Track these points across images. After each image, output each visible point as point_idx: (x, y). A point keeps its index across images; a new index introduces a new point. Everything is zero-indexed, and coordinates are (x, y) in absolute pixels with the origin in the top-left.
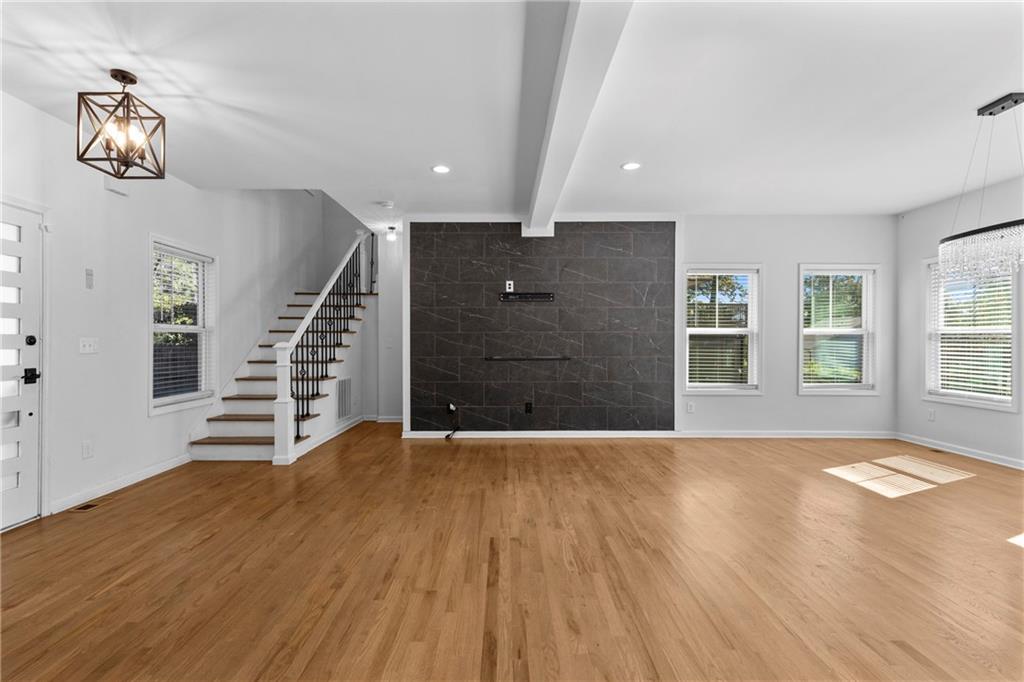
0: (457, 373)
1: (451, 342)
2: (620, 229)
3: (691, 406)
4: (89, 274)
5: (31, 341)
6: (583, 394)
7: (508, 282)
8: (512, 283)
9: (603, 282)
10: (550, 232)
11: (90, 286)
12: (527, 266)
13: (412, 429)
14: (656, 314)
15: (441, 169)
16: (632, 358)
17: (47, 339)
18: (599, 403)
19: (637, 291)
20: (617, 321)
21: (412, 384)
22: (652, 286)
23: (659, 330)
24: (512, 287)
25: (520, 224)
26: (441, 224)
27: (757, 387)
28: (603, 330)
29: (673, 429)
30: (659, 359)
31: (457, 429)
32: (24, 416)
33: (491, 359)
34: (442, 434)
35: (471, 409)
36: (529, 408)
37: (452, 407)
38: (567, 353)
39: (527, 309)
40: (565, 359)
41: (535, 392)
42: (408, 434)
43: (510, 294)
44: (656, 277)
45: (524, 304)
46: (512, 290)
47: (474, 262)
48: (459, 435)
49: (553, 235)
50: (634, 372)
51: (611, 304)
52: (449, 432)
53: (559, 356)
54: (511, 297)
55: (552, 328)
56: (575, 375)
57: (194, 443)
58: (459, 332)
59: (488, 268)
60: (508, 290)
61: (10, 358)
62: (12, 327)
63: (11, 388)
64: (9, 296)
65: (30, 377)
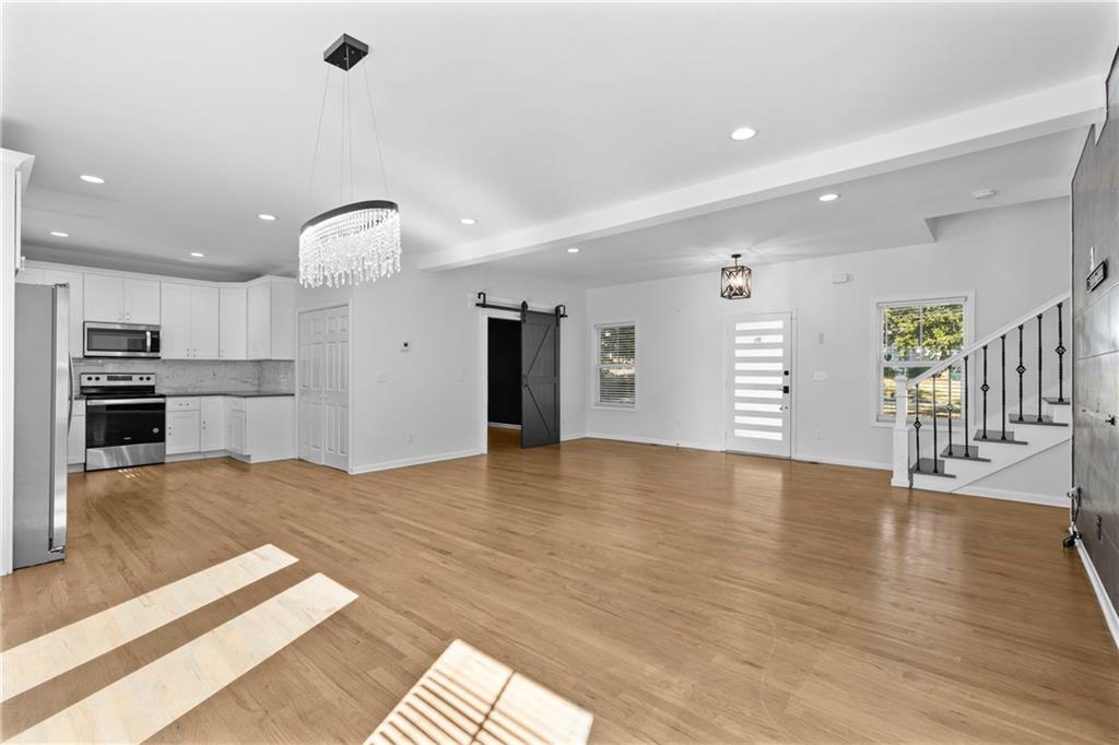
4: (821, 336)
5: (787, 373)
11: (821, 342)
32: (784, 409)
61: (780, 381)
62: (779, 367)
63: (780, 394)
64: (779, 353)
65: (786, 390)
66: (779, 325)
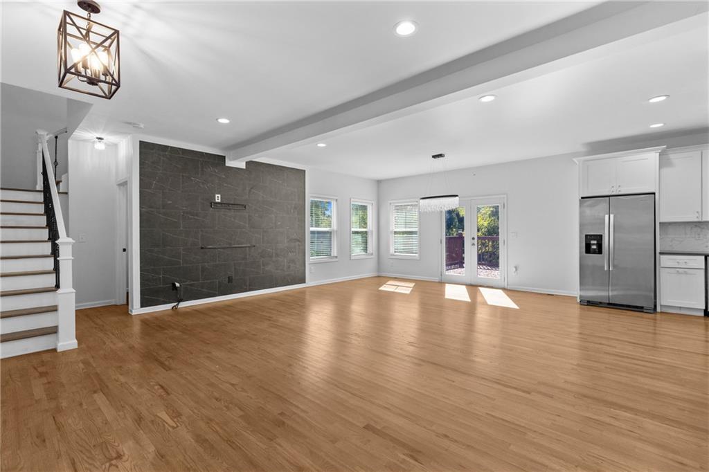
0: (180, 259)
1: (175, 236)
2: (280, 170)
3: (312, 269)
6: (262, 267)
7: (217, 195)
8: (219, 196)
9: (272, 199)
10: (242, 165)
12: (229, 186)
13: (142, 306)
14: (297, 220)
15: (224, 121)
16: (287, 244)
19: (289, 206)
20: (279, 223)
21: (141, 271)
22: (295, 204)
23: (299, 229)
24: (220, 198)
25: (224, 157)
26: (167, 147)
27: (336, 257)
28: (272, 228)
29: (306, 282)
30: (298, 245)
31: (180, 301)
33: (205, 248)
34: (168, 306)
35: (191, 285)
36: (230, 280)
37: (177, 285)
38: (253, 242)
39: (229, 214)
40: (252, 246)
41: (235, 269)
42: (136, 309)
43: (219, 203)
44: (297, 199)
45: (227, 211)
46: (219, 201)
47: (193, 178)
48: (183, 305)
49: (245, 168)
50: (287, 252)
51: (276, 213)
52: (175, 304)
53: (249, 245)
54: (219, 205)
55: (244, 227)
56: (257, 256)
58: (181, 228)
59: (203, 184)
60: (217, 201)
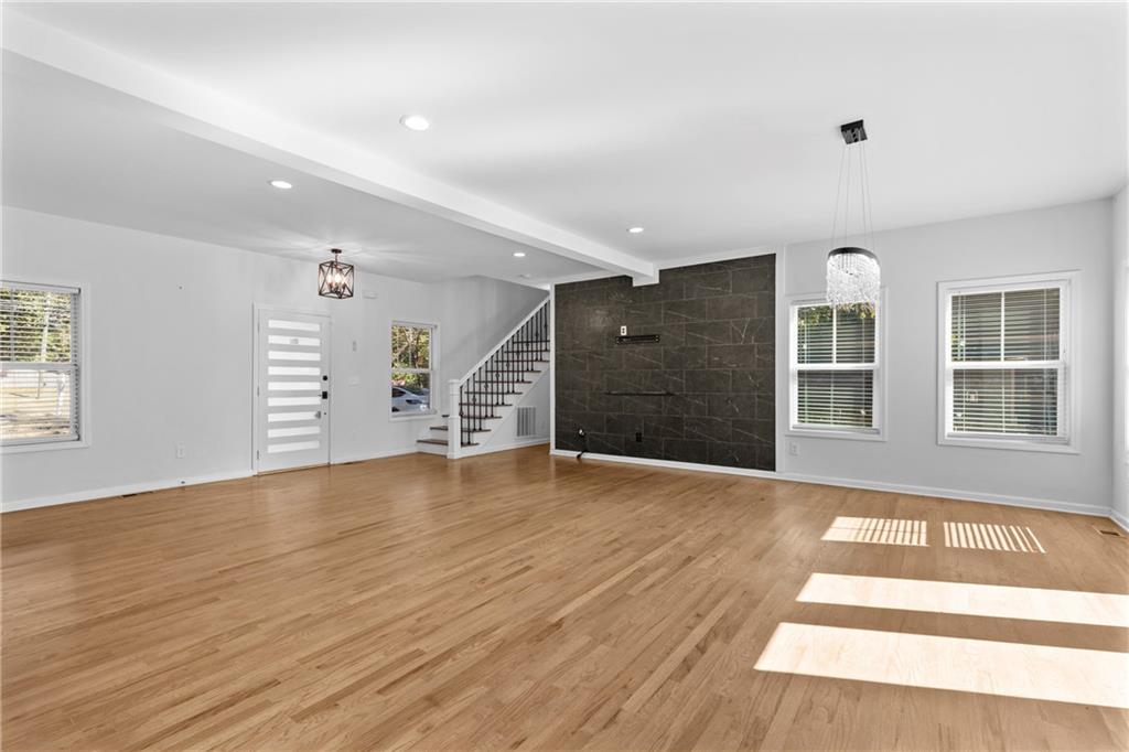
0: (586, 405)
2: (719, 268)
3: (795, 447)
4: (354, 343)
5: (325, 378)
6: (685, 428)
7: (622, 327)
8: (625, 327)
9: (702, 321)
10: (655, 280)
11: (354, 349)
12: (638, 312)
13: (556, 448)
14: (756, 350)
15: (518, 255)
16: (732, 394)
17: (332, 378)
18: (700, 437)
19: (736, 328)
20: (716, 359)
22: (752, 322)
23: (759, 366)
24: (625, 331)
25: (632, 275)
27: (877, 432)
28: (703, 367)
29: (774, 470)
30: (759, 397)
31: (584, 450)
32: (322, 415)
33: (609, 394)
34: (574, 454)
35: (595, 435)
36: (639, 439)
37: (581, 432)
38: (671, 389)
39: (637, 350)
40: (669, 394)
41: (644, 423)
42: (554, 451)
43: (624, 337)
44: (755, 313)
45: (635, 345)
46: (625, 334)
47: (597, 312)
48: (588, 456)
49: (657, 282)
50: (733, 409)
51: (710, 342)
52: (580, 453)
53: (663, 392)
54: (624, 340)
55: (658, 367)
56: (676, 409)
57: (419, 441)
58: (588, 370)
59: (608, 316)
60: (622, 334)
61: (317, 386)
62: (316, 372)
63: (317, 400)
64: (316, 357)
65: (325, 395)
66: (315, 328)
